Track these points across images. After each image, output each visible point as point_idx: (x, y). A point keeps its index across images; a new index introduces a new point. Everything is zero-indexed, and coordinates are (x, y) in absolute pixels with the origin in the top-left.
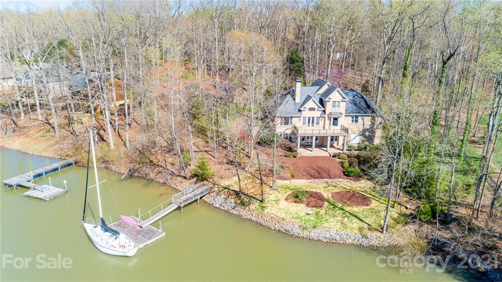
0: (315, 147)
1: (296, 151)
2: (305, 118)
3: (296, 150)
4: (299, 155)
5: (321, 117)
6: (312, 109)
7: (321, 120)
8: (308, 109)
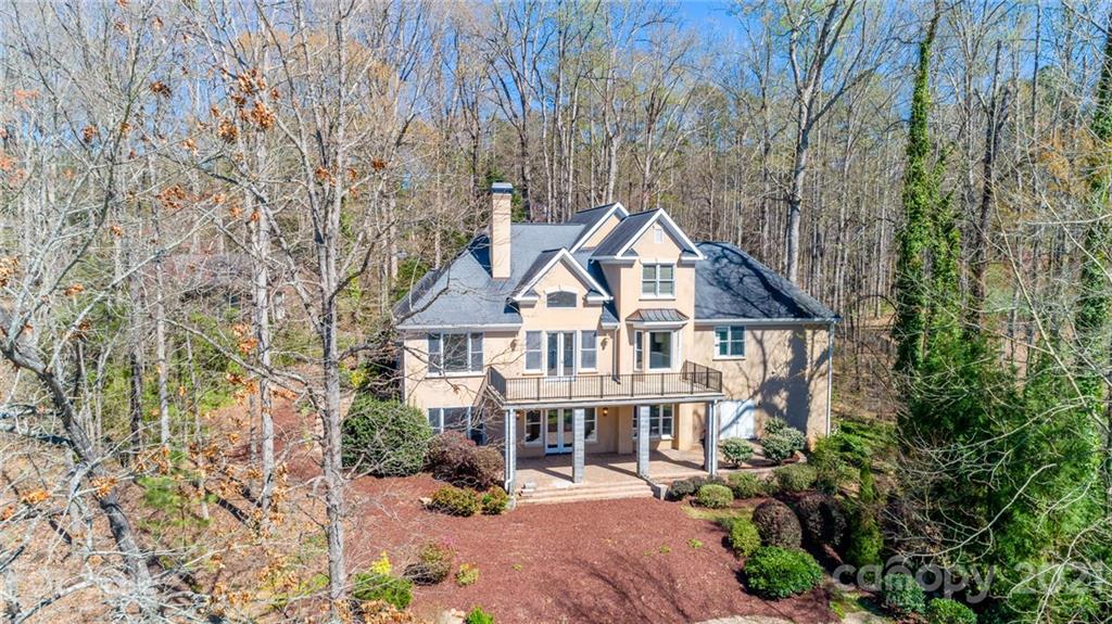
0: (587, 463)
1: (501, 484)
2: (533, 335)
3: (499, 476)
4: (512, 503)
5: (601, 331)
6: (561, 299)
7: (604, 344)
8: (544, 298)
